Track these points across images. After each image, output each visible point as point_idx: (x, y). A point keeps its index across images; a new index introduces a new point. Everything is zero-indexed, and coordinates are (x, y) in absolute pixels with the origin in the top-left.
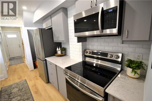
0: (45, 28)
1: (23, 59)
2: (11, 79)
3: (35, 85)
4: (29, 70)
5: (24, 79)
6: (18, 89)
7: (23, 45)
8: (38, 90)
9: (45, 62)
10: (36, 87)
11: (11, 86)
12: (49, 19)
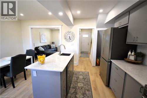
0: (118, 27)
1: (89, 55)
2: (80, 67)
3: (95, 81)
4: (92, 65)
5: (87, 71)
6: (82, 77)
7: (91, 43)
8: (97, 87)
9: (109, 64)
10: (95, 83)
11: (79, 72)
12: (127, 16)
